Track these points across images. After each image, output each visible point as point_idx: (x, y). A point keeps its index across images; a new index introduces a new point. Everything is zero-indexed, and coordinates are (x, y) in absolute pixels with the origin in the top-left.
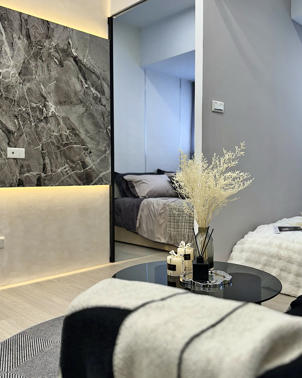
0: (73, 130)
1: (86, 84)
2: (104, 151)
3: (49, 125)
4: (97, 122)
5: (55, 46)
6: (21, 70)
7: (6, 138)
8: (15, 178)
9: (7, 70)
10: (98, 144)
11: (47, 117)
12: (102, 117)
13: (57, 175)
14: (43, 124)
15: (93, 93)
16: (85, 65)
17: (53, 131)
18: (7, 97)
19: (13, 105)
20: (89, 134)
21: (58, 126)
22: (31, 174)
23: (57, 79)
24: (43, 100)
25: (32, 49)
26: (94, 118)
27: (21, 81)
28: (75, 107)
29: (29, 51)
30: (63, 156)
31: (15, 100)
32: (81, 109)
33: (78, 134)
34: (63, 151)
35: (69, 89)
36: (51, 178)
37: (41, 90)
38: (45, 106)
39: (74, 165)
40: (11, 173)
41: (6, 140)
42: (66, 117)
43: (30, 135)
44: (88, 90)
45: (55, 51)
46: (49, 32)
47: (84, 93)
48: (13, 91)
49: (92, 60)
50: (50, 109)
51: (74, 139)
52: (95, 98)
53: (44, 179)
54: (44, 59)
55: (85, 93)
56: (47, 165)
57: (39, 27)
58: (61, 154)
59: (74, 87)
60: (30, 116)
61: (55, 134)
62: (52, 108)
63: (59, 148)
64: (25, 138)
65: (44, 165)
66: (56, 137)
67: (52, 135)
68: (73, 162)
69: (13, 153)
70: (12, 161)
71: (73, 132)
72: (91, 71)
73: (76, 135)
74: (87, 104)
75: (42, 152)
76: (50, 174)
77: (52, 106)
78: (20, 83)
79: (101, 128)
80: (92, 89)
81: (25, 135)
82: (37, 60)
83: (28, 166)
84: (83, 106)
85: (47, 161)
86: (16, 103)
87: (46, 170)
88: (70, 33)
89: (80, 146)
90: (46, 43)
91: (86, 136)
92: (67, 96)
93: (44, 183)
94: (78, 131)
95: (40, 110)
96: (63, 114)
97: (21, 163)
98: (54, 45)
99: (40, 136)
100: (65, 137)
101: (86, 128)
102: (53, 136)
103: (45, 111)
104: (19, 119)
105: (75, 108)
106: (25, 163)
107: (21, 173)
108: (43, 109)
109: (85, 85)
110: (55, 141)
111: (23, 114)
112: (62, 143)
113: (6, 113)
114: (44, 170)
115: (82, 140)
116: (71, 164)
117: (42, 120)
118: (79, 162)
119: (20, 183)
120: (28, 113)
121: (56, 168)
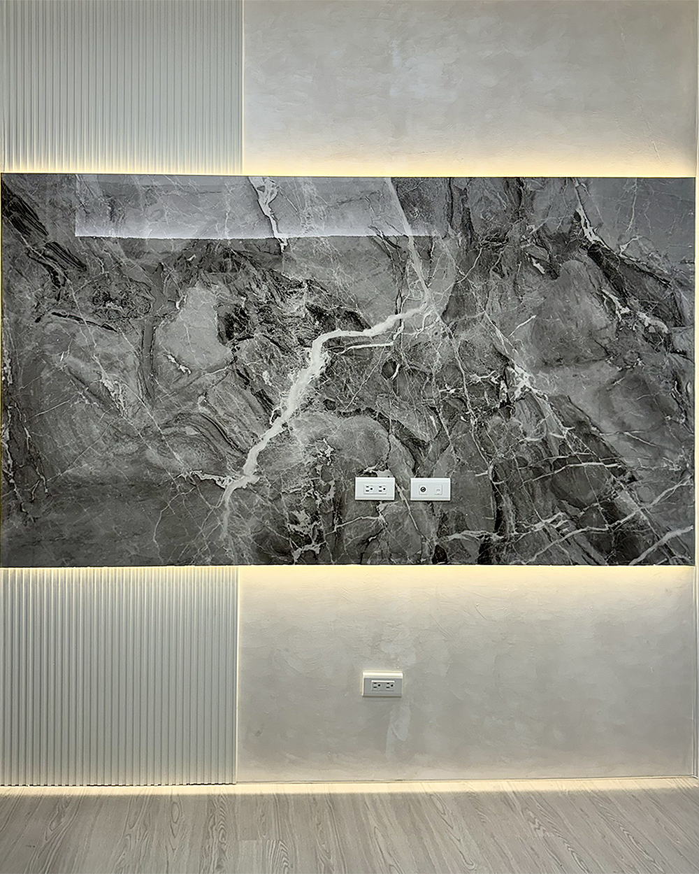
0: (581, 426)
1: (625, 304)
2: (676, 472)
3: (514, 420)
4: (657, 397)
5: (537, 232)
6: (447, 307)
7: (409, 457)
8: (426, 544)
9: (416, 310)
10: (659, 454)
11: (509, 403)
12: (674, 384)
13: (532, 539)
14: (498, 418)
15: (647, 325)
16: (622, 260)
17: (525, 434)
18: (414, 370)
19: (428, 384)
20: (629, 432)
21: (538, 421)
22: (465, 536)
23: (538, 311)
24: (499, 365)
25: (477, 252)
26: (647, 389)
27: (448, 329)
28: (587, 368)
29: (468, 259)
30: (548, 490)
31: (431, 374)
32: (606, 371)
33: (594, 435)
34: (550, 479)
35: (574, 327)
36: (517, 544)
37: (495, 342)
38: (505, 377)
39: (582, 513)
40: (419, 533)
41: (408, 462)
42: (562, 396)
43: (464, 446)
44: (631, 322)
45: (537, 244)
46: (523, 204)
47: (618, 329)
48: (427, 354)
49: (647, 242)
50: (518, 383)
51: (583, 448)
52: (653, 338)
53: (498, 548)
54: (505, 269)
55: (621, 330)
56: (505, 514)
57: (496, 197)
58: (544, 488)
59: (588, 319)
60: (465, 405)
61: (528, 439)
62: (523, 377)
63: (537, 472)
64: (454, 455)
65: (500, 514)
66: (531, 446)
67: (522, 443)
68: (580, 506)
69: (423, 490)
70: (421, 506)
71: (580, 429)
72: (641, 271)
73: (588, 436)
74: (626, 357)
75: (495, 483)
76: (512, 534)
77: (522, 374)
78: (444, 335)
79: (668, 411)
80: (643, 315)
81: (452, 449)
82: (487, 276)
83: (459, 517)
84: (614, 364)
85: (507, 504)
86: (433, 380)
87: (504, 526)
88: (581, 190)
89: (602, 464)
90: (514, 233)
91: (619, 438)
92: (565, 344)
93: (497, 556)
94: (594, 426)
95: (492, 387)
96: (554, 391)
97: (441, 511)
98: (535, 230)
99: (488, 447)
100: (557, 444)
101: (619, 419)
102: (525, 445)
103: (505, 390)
104: (440, 415)
105: (587, 372)
106: (451, 510)
107: (441, 533)
108: (499, 386)
109: (619, 310)
110: (527, 457)
111: (450, 402)
112: (547, 461)
113: (411, 404)
114: (499, 524)
115: (607, 448)
116: (572, 510)
117: (495, 411)
118: (596, 504)
119: (438, 555)
120: (460, 399)
121: (530, 521)
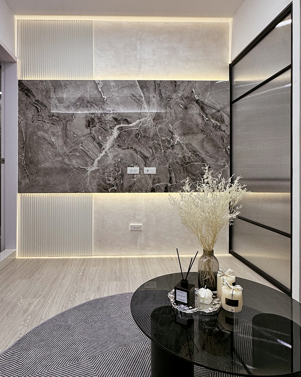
0: (194, 152)
1: (207, 117)
2: (223, 165)
3: (175, 150)
4: (217, 144)
5: (181, 96)
6: (155, 117)
7: (144, 161)
8: (149, 187)
9: (145, 118)
10: (217, 160)
11: (173, 145)
12: (222, 140)
13: (180, 185)
14: (170, 150)
15: (213, 123)
16: (206, 104)
17: (178, 155)
18: (145, 136)
19: (149, 140)
20: (209, 154)
21: (182, 151)
22: (161, 184)
23: (182, 119)
24: (170, 134)
25: (163, 102)
26: (214, 141)
27: (155, 124)
28: (196, 135)
29: (161, 104)
30: (185, 171)
31: (150, 137)
32: (201, 136)
33: (198, 155)
34: (186, 168)
35: (192, 123)
36: (176, 187)
37: (169, 128)
38: (172, 138)
39: (195, 177)
40: (147, 184)
41: (143, 163)
42: (189, 144)
43: (160, 158)
44: (209, 122)
45: (181, 99)
46: (176, 88)
47: (205, 124)
48: (149, 131)
49: (213, 99)
50: (176, 139)
51: (195, 158)
52: (215, 127)
53: (170, 188)
54: (172, 107)
55: (206, 124)
56: (172, 178)
57: (168, 86)
58: (184, 170)
59: (196, 121)
60: (160, 146)
61: (179, 156)
62: (178, 138)
63: (182, 165)
64: (157, 161)
65: (171, 178)
66: (180, 158)
67: (177, 157)
68: (195, 175)
69: (148, 171)
70: (147, 176)
71: (195, 153)
72: (212, 107)
73: (197, 155)
74: (208, 132)
75: (169, 169)
76: (175, 184)
77: (177, 137)
78: (154, 126)
79: (220, 148)
80: (212, 120)
81: (156, 159)
82: (166, 109)
83: (159, 179)
84: (204, 134)
85: (173, 175)
86: (151, 139)
87: (172, 181)
88: (193, 84)
89: (201, 163)
90: (174, 96)
91: (206, 156)
92: (191, 129)
93: (170, 190)
94: (198, 152)
95: (168, 141)
96: (187, 142)
97: (153, 177)
98: (180, 95)
99: (167, 159)
100: (187, 157)
101: (206, 150)
102: (178, 158)
103: (172, 142)
104: (153, 149)
105: (196, 137)
106: (156, 177)
107: (153, 184)
108: (170, 140)
109: (205, 119)
110: (179, 161)
111: (156, 145)
112: (185, 162)
113: (144, 146)
114: (170, 181)
115: (202, 159)
116: (192, 177)
117: (169, 148)
118: (199, 175)
119: (152, 190)
120: (159, 144)
121: (180, 180)
